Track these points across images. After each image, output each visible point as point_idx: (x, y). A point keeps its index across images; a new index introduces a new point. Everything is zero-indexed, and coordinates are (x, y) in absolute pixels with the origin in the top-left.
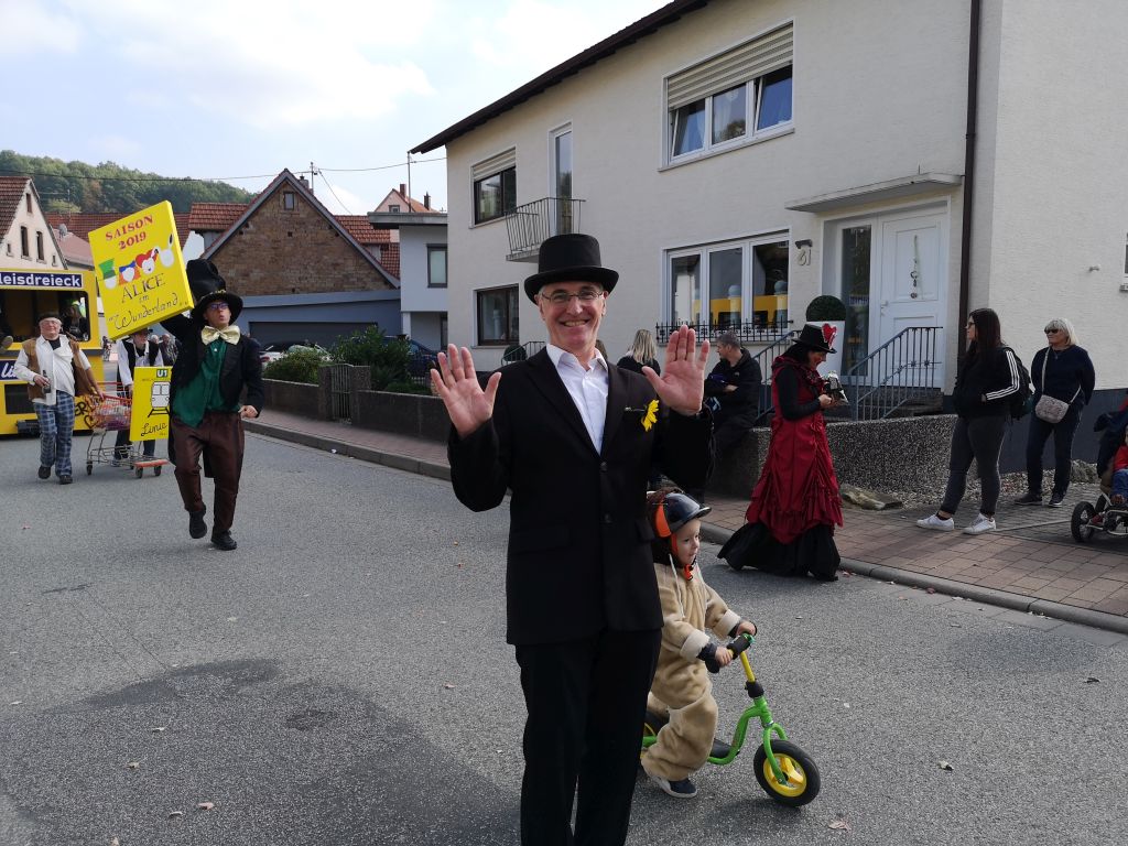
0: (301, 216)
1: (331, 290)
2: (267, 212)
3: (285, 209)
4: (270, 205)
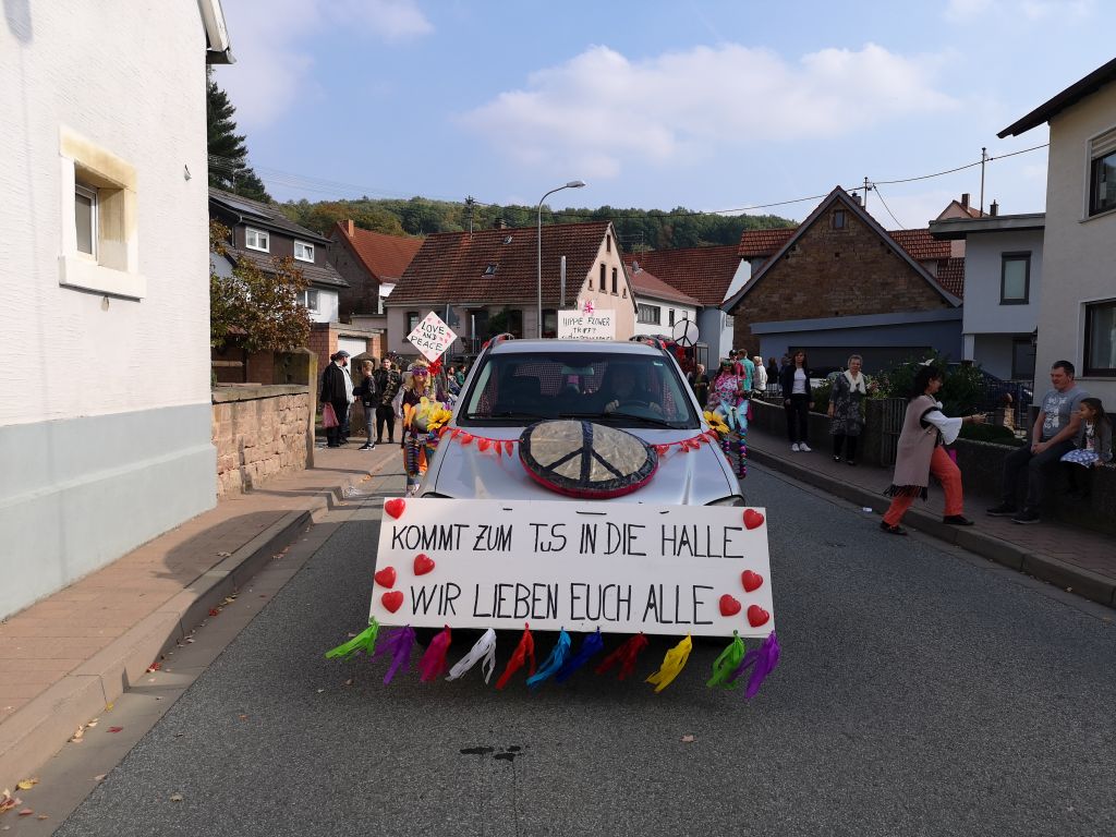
0: (851, 234)
1: (879, 312)
2: (815, 234)
3: (834, 228)
4: (818, 226)
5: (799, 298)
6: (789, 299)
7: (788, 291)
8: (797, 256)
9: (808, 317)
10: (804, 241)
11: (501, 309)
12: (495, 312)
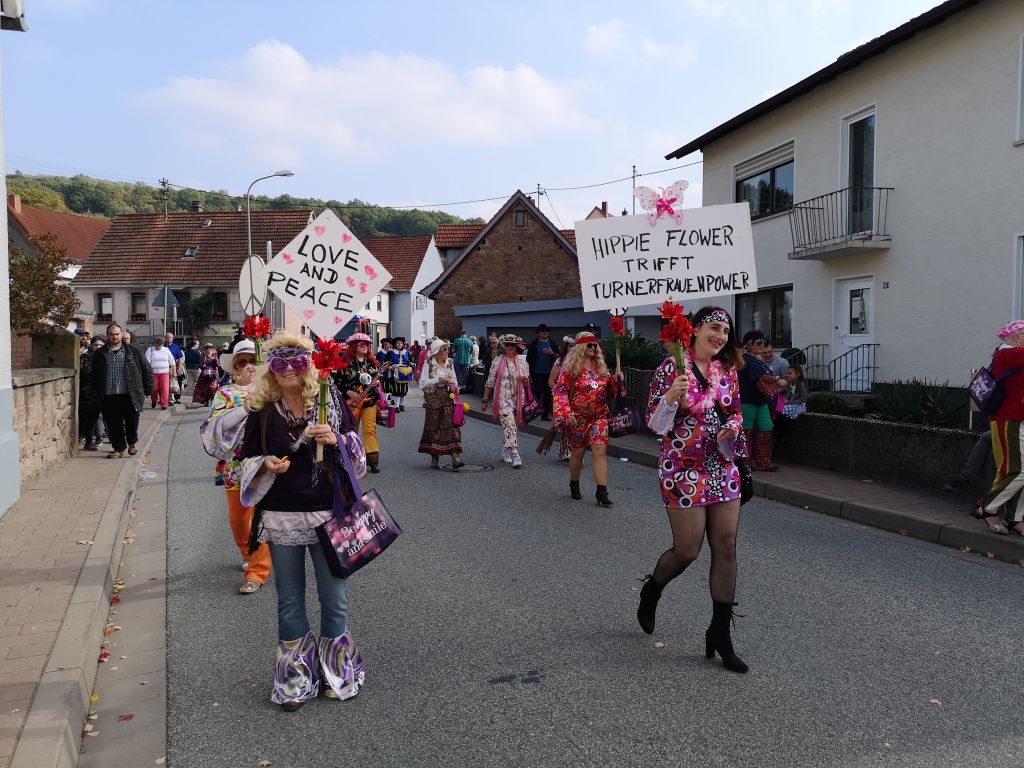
0: (530, 231)
2: (501, 229)
3: (517, 226)
4: (504, 224)
5: (490, 285)
6: (481, 286)
7: (480, 279)
8: (486, 248)
9: (498, 302)
10: (492, 236)
11: (204, 291)
12: (198, 294)
